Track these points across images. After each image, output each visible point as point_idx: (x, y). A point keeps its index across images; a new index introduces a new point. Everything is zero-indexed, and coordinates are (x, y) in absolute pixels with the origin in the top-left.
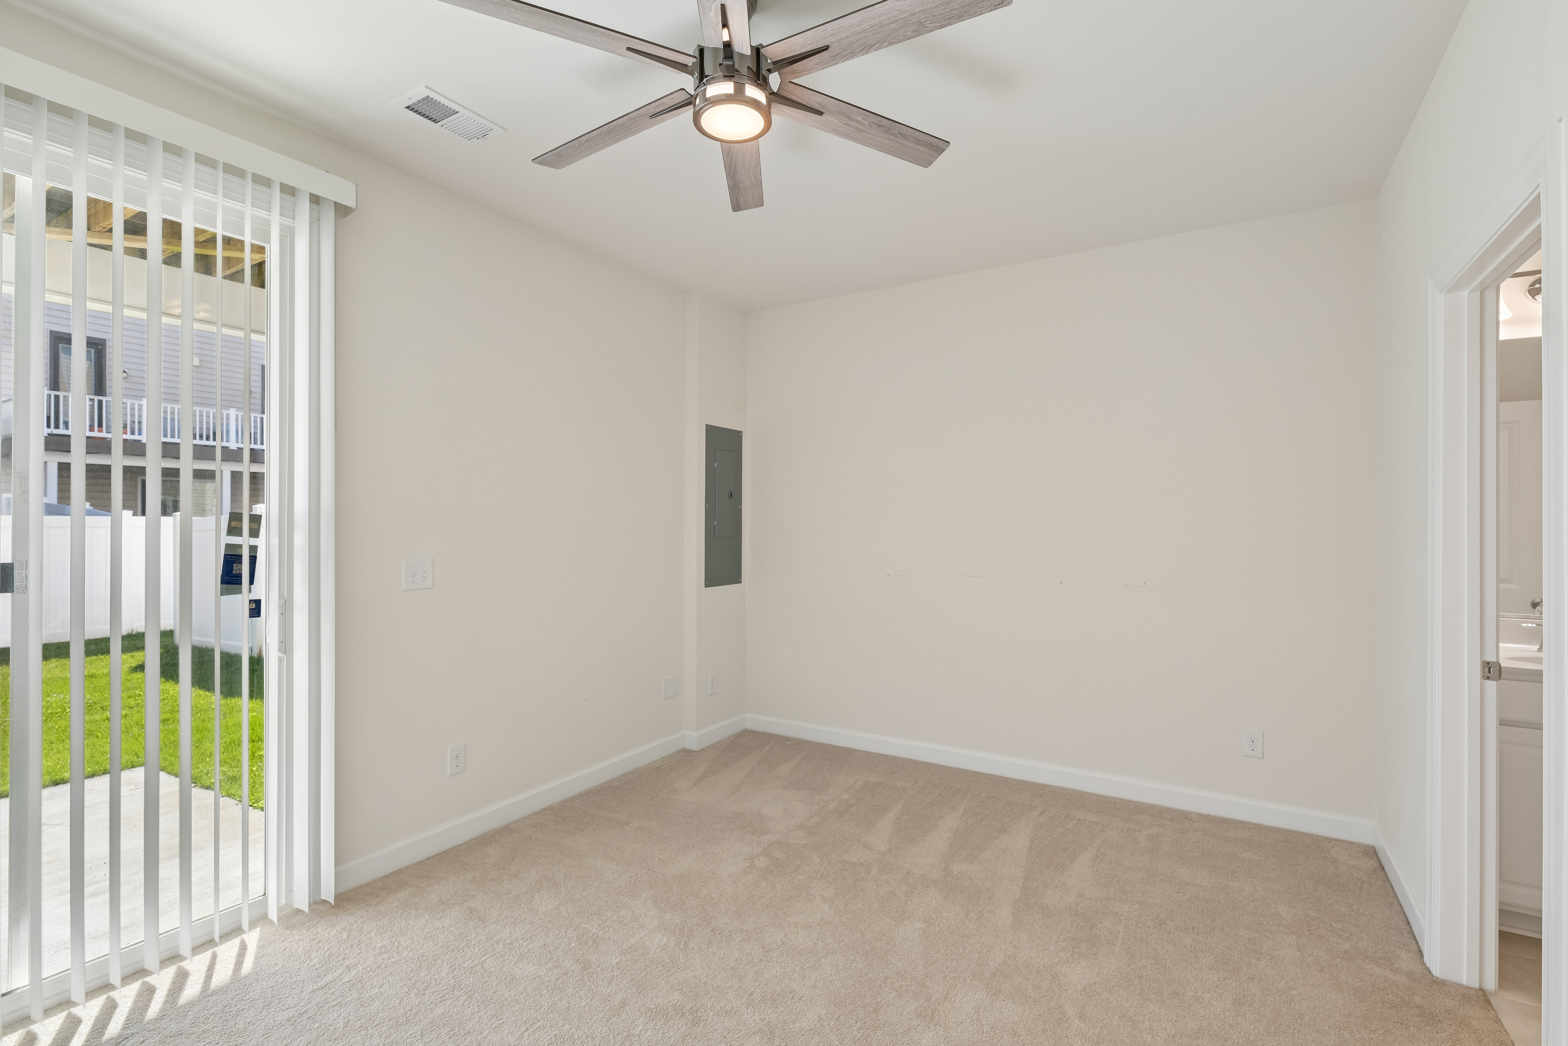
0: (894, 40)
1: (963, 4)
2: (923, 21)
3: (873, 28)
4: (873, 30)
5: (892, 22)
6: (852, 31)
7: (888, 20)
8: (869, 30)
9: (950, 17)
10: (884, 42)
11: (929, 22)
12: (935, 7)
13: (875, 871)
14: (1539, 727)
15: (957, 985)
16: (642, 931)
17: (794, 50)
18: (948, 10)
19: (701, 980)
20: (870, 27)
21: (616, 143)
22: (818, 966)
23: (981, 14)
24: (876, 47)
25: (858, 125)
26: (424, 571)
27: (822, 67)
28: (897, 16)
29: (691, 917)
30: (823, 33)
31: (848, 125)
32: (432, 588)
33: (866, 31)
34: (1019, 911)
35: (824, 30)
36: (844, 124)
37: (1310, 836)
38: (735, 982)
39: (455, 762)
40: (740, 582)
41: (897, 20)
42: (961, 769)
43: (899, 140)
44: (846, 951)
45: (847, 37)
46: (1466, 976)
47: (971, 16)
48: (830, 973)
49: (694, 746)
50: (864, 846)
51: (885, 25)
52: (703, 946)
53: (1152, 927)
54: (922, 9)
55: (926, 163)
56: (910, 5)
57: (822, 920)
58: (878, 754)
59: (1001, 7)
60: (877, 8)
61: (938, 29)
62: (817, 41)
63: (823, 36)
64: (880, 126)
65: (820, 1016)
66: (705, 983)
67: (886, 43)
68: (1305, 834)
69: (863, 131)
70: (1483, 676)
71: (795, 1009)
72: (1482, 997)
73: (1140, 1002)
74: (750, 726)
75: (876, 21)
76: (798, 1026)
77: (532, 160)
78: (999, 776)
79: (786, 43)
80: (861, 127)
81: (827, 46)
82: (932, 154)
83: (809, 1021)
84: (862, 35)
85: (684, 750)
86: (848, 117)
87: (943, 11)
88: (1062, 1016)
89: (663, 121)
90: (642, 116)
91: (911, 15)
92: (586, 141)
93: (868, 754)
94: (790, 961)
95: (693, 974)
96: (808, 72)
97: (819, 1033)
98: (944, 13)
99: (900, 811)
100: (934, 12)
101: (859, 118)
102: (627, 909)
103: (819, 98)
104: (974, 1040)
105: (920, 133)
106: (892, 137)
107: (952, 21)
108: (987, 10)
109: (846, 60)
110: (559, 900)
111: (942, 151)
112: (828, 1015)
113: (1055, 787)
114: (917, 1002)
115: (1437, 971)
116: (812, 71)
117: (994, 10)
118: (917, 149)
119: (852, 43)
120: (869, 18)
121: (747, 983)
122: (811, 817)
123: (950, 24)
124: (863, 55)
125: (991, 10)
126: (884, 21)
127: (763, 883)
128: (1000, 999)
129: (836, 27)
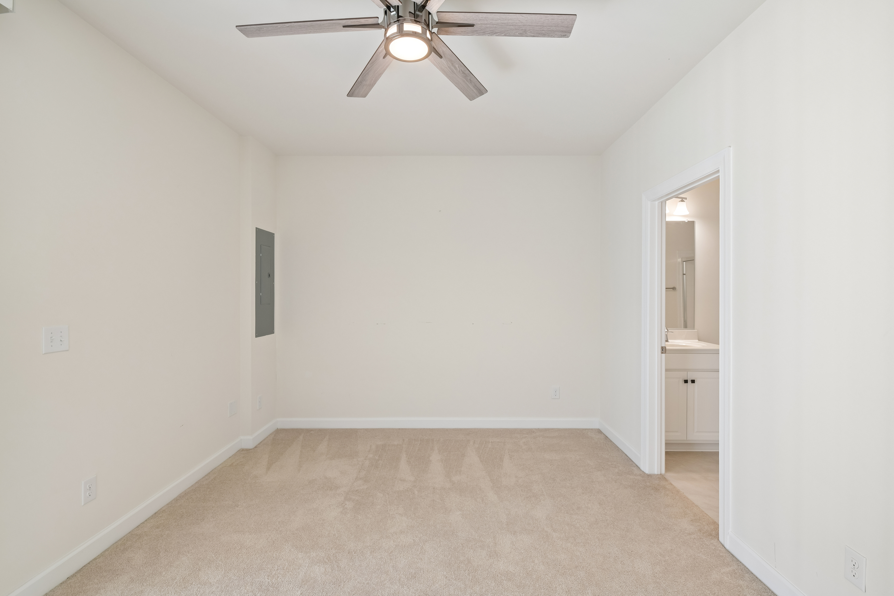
0: (508, 34)
1: (549, 29)
2: (527, 30)
3: (502, 25)
4: (501, 26)
5: (513, 25)
6: (491, 22)
7: (512, 23)
8: (499, 25)
9: (540, 33)
10: (503, 33)
11: (529, 32)
12: (537, 26)
13: (416, 492)
14: (718, 371)
15: (496, 535)
16: (302, 569)
17: (455, 20)
18: (541, 30)
19: (364, 583)
20: (501, 23)
21: (305, 34)
22: (424, 551)
23: (554, 37)
24: (498, 34)
25: (454, 69)
26: (61, 336)
27: (464, 34)
28: (517, 23)
29: (329, 550)
30: (476, 17)
31: (449, 67)
32: (67, 351)
33: (498, 25)
34: (497, 492)
35: (477, 16)
36: (448, 66)
37: (578, 429)
38: (385, 576)
39: (88, 493)
40: (273, 333)
41: (515, 25)
42: (421, 429)
43: (467, 83)
44: (432, 538)
45: (486, 24)
46: (656, 471)
47: (549, 36)
48: (433, 552)
49: (251, 446)
50: (401, 480)
51: (509, 25)
52: (350, 564)
53: (552, 483)
54: (530, 24)
55: (471, 98)
56: (526, 21)
57: (408, 526)
58: (372, 429)
59: (563, 37)
60: (510, 16)
61: (531, 37)
62: (470, 20)
63: (475, 19)
64: (463, 73)
65: (444, 576)
66: (368, 584)
67: (504, 34)
68: (577, 429)
69: (454, 73)
70: (661, 352)
71: (429, 577)
72: (661, 477)
73: (569, 516)
74: (280, 426)
75: (505, 22)
76: (437, 585)
77: (236, 26)
78: (442, 429)
79: (454, 14)
80: (455, 71)
81: (474, 24)
82: (478, 94)
83: (441, 581)
84: (495, 26)
85: (243, 450)
86: (452, 64)
87: (539, 29)
88: (547, 533)
89: (348, 31)
90: (340, 24)
91: (524, 25)
92: (288, 27)
93: (367, 430)
94: (407, 554)
95: (357, 582)
96: (455, 34)
97: (451, 585)
98: (538, 30)
99: (406, 457)
100: (535, 28)
101: (457, 66)
102: (281, 560)
103: (445, 49)
104: (521, 558)
105: (479, 82)
106: (465, 80)
107: (540, 35)
108: (557, 36)
109: (479, 35)
110: (222, 570)
111: (483, 94)
112: (449, 574)
113: (471, 429)
114: (485, 550)
115: (647, 471)
116: (458, 34)
117: (560, 37)
118: (472, 90)
119: (487, 28)
120: (503, 19)
121: (392, 574)
122: (360, 472)
123: (538, 36)
124: (488, 36)
125: (559, 37)
126: (509, 23)
127: (359, 517)
128: (518, 535)
129: (484, 16)
